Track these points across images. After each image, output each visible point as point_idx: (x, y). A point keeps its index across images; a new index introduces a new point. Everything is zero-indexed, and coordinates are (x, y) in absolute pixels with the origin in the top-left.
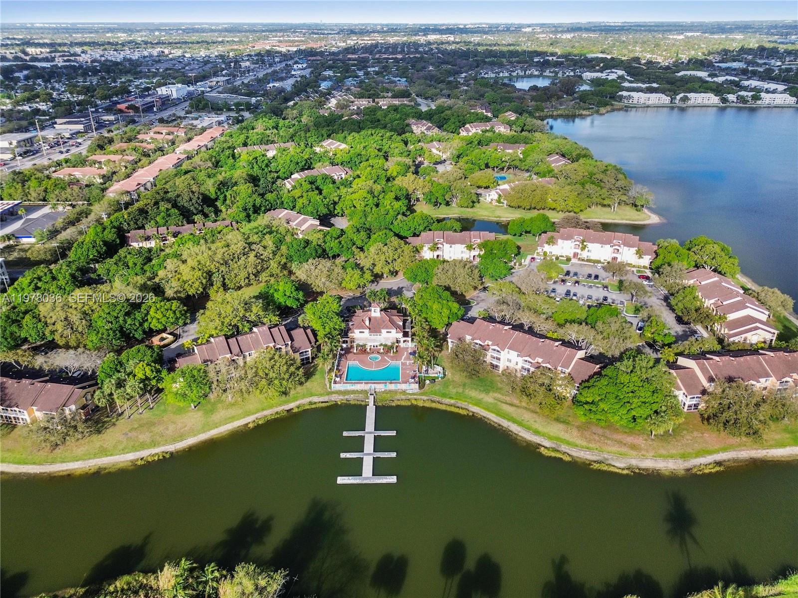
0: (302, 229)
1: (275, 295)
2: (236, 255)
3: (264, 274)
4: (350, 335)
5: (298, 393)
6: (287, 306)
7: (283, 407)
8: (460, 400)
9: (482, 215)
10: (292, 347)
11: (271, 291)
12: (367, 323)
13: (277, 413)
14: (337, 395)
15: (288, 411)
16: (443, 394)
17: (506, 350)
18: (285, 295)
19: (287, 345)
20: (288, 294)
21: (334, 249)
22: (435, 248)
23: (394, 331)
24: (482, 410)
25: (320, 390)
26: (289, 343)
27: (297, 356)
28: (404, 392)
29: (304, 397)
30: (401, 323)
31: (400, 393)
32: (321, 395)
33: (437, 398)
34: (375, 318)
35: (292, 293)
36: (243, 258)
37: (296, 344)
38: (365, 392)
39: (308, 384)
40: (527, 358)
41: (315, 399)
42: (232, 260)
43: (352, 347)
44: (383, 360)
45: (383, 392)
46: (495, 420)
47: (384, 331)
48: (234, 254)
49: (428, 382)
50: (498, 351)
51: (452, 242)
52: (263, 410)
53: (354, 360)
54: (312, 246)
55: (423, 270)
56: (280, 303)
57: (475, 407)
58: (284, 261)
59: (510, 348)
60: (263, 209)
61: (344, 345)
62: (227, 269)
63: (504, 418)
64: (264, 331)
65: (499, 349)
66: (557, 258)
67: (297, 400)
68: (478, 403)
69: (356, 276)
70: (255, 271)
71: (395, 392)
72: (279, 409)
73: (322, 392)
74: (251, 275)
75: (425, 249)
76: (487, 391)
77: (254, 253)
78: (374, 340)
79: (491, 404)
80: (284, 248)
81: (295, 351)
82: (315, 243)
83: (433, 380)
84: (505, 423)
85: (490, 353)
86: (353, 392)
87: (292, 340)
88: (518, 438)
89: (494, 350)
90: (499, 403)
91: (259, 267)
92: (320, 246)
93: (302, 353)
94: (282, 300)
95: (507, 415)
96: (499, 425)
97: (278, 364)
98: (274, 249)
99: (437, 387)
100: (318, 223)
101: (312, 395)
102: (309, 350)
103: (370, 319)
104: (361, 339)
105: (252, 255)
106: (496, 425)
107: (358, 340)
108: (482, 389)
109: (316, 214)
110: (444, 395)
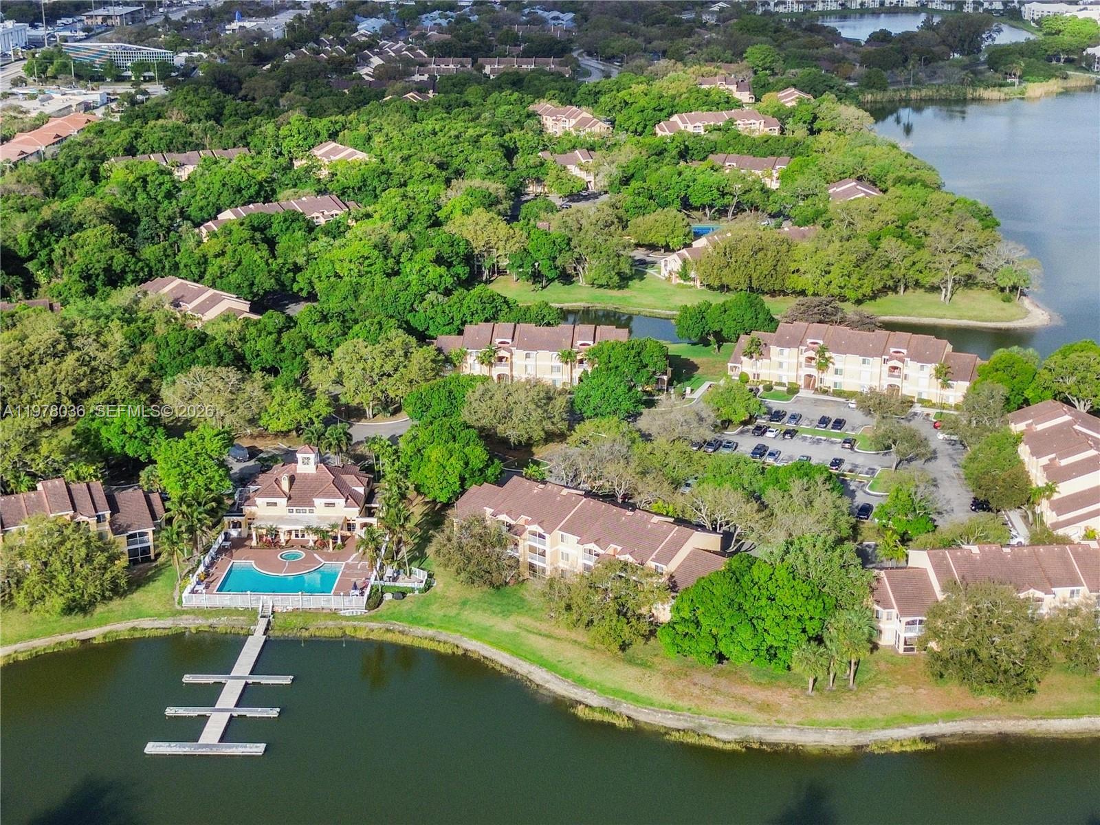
0: (205, 319)
1: (104, 434)
2: (36, 357)
4: (247, 509)
5: (110, 611)
6: (126, 455)
7: (74, 635)
8: (447, 629)
10: (112, 523)
11: (95, 425)
12: (285, 485)
13: (59, 644)
14: (192, 617)
15: (83, 641)
16: (415, 618)
17: (557, 533)
18: (124, 432)
19: (100, 519)
20: (130, 430)
22: (491, 357)
23: (341, 502)
24: (487, 647)
25: (159, 608)
26: (108, 514)
27: (122, 540)
28: (334, 614)
29: (123, 617)
30: (361, 490)
31: (326, 615)
32: (160, 616)
33: (399, 626)
34: (305, 476)
35: (139, 428)
36: (51, 364)
37: (122, 519)
38: (252, 613)
39: (137, 596)
40: (592, 546)
41: (146, 623)
42: (27, 367)
43: (249, 535)
44: (310, 560)
45: (290, 613)
46: (506, 663)
47: (319, 502)
48: (31, 354)
49: (388, 596)
50: (541, 536)
52: (32, 637)
53: (247, 559)
54: (212, 346)
56: (112, 449)
57: (474, 642)
58: (144, 373)
59: (566, 529)
61: (233, 532)
62: (14, 386)
63: (525, 659)
65: (540, 530)
67: (106, 625)
68: (482, 634)
69: (293, 404)
70: (72, 390)
71: (316, 613)
72: (67, 637)
73: (162, 610)
74: (65, 399)
75: (471, 359)
76: (506, 613)
77: (77, 354)
78: (296, 522)
79: (507, 635)
80: (147, 347)
81: (117, 530)
82: (219, 341)
83: (402, 594)
84: (523, 668)
85: (525, 542)
86: (228, 612)
87: (114, 508)
88: (541, 691)
89: (534, 534)
90: (524, 633)
91: (84, 383)
92: (230, 345)
93: (133, 536)
94: (115, 444)
95: (534, 654)
96: (511, 671)
98: (126, 350)
99: (406, 605)
100: (245, 306)
101: (139, 615)
102: (150, 530)
103: (292, 479)
104: (270, 518)
105: (71, 359)
106: (504, 671)
107: (262, 519)
108: (498, 610)
110: (417, 621)
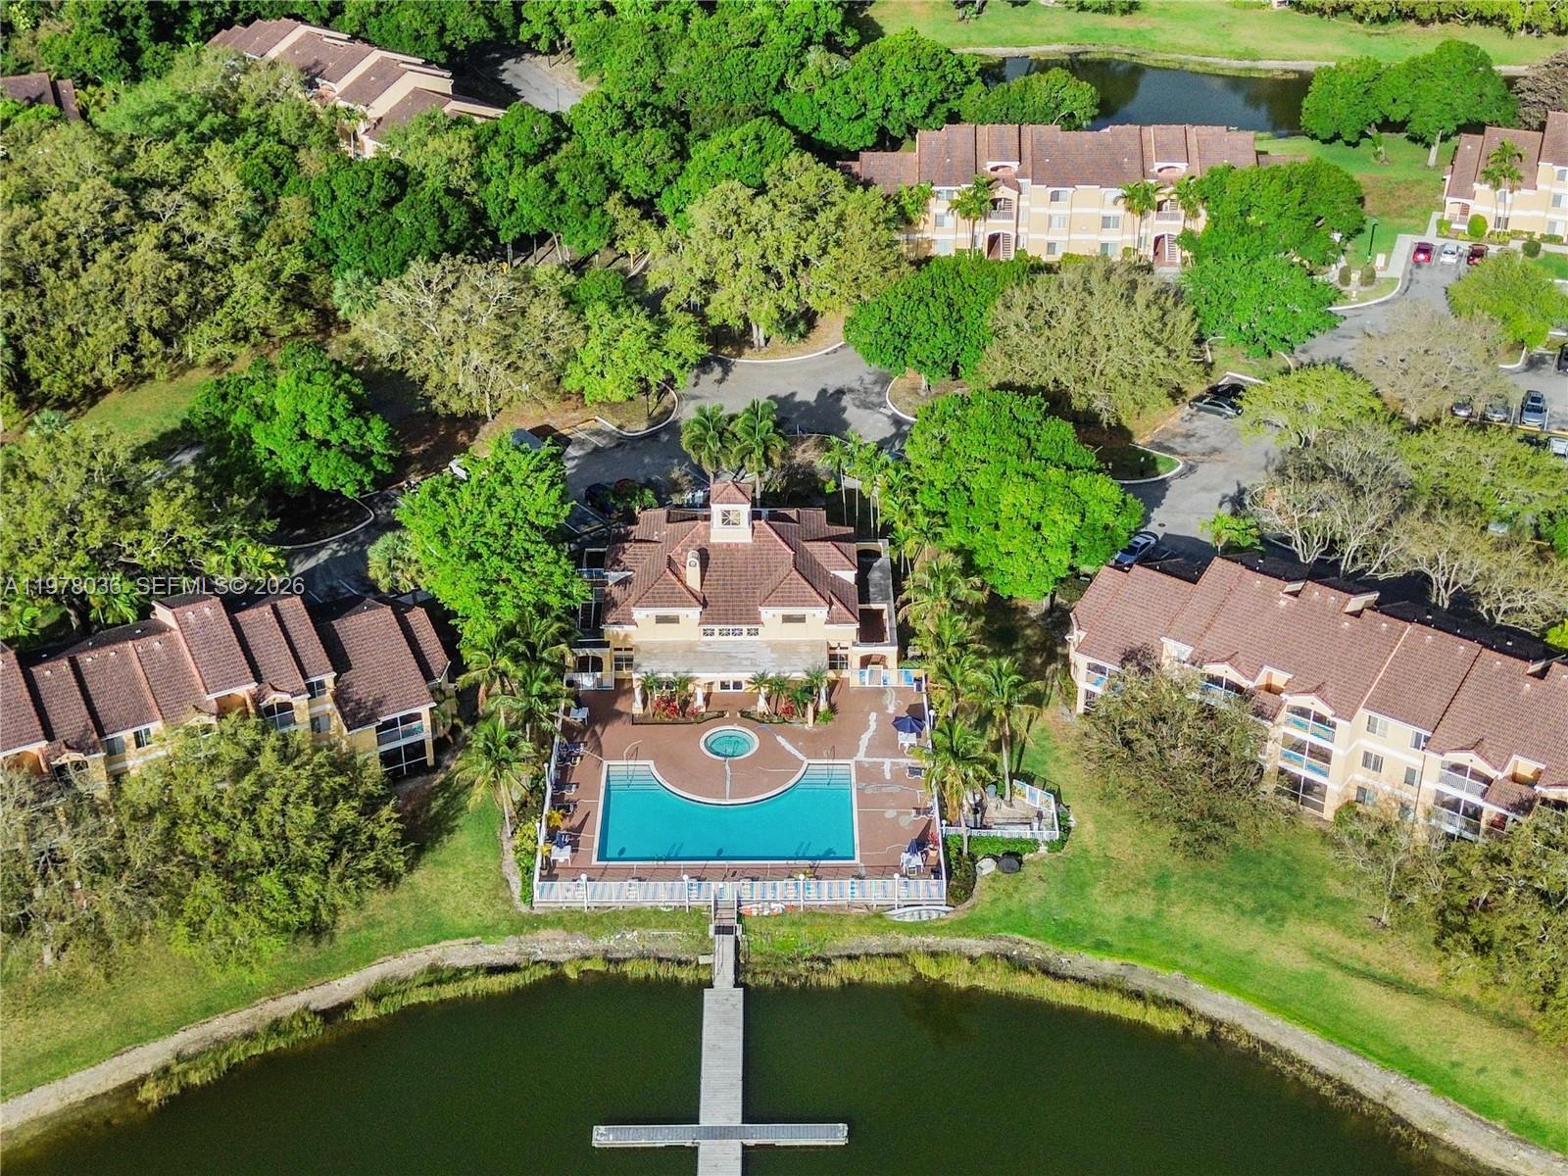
0: (373, 114)
1: (258, 433)
2: (72, 242)
3: (205, 329)
4: (612, 631)
5: (372, 924)
6: (312, 488)
7: (302, 997)
8: (1145, 957)
9: (1175, 47)
10: (340, 698)
11: (240, 418)
12: (692, 576)
13: (275, 1027)
14: (558, 934)
15: (329, 1015)
16: (1063, 926)
17: (1363, 714)
18: (304, 436)
19: (314, 690)
20: (316, 430)
21: (525, 208)
22: (981, 202)
23: (818, 614)
24: (1257, 1011)
25: (480, 910)
26: (329, 679)
27: (367, 736)
28: (877, 916)
29: (402, 942)
30: (849, 576)
31: (861, 922)
32: (487, 931)
33: (1035, 948)
34: (730, 549)
35: (334, 424)
36: (105, 257)
37: (362, 688)
38: (695, 917)
39: (423, 879)
40: (1470, 759)
41: (457, 953)
42: (55, 265)
43: (622, 688)
44: (771, 759)
45: (779, 918)
46: (1323, 1064)
47: (770, 614)
48: (61, 237)
49: (987, 866)
50: (1320, 719)
51: (1058, 175)
52: (209, 1011)
53: (635, 754)
54: (425, 196)
55: (938, 311)
56: (281, 474)
57: (1221, 996)
58: (295, 265)
59: (1381, 705)
60: (197, 17)
61: (587, 681)
62: (33, 309)
63: (1364, 1051)
64: (204, 622)
65: (1326, 711)
66: (1532, 249)
67: (369, 961)
68: (1233, 974)
69: (631, 342)
70: (160, 317)
71: (836, 916)
72: (287, 1005)
73: (489, 917)
74: (145, 336)
75: (938, 207)
76: (1272, 914)
77: (156, 229)
78: (728, 660)
79: (1295, 977)
80: (292, 206)
81: (355, 717)
82: (433, 183)
83: (1012, 858)
84: (1372, 1081)
85: (1282, 728)
86: (637, 917)
87: (340, 661)
88: (1441, 1156)
89: (1303, 712)
90: (1336, 976)
91: (181, 299)
92: (457, 193)
93: (392, 724)
94: (289, 460)
95: (1380, 1038)
96: (1344, 1090)
97: (275, 795)
98: (249, 210)
99: (1033, 891)
100: (443, 83)
101: (439, 932)
102: (424, 711)
103: (704, 557)
104: (664, 651)
105: (146, 239)
106: (1327, 1090)
107: (651, 654)
108: (1247, 901)
109: (433, 44)
110: (1069, 934)
